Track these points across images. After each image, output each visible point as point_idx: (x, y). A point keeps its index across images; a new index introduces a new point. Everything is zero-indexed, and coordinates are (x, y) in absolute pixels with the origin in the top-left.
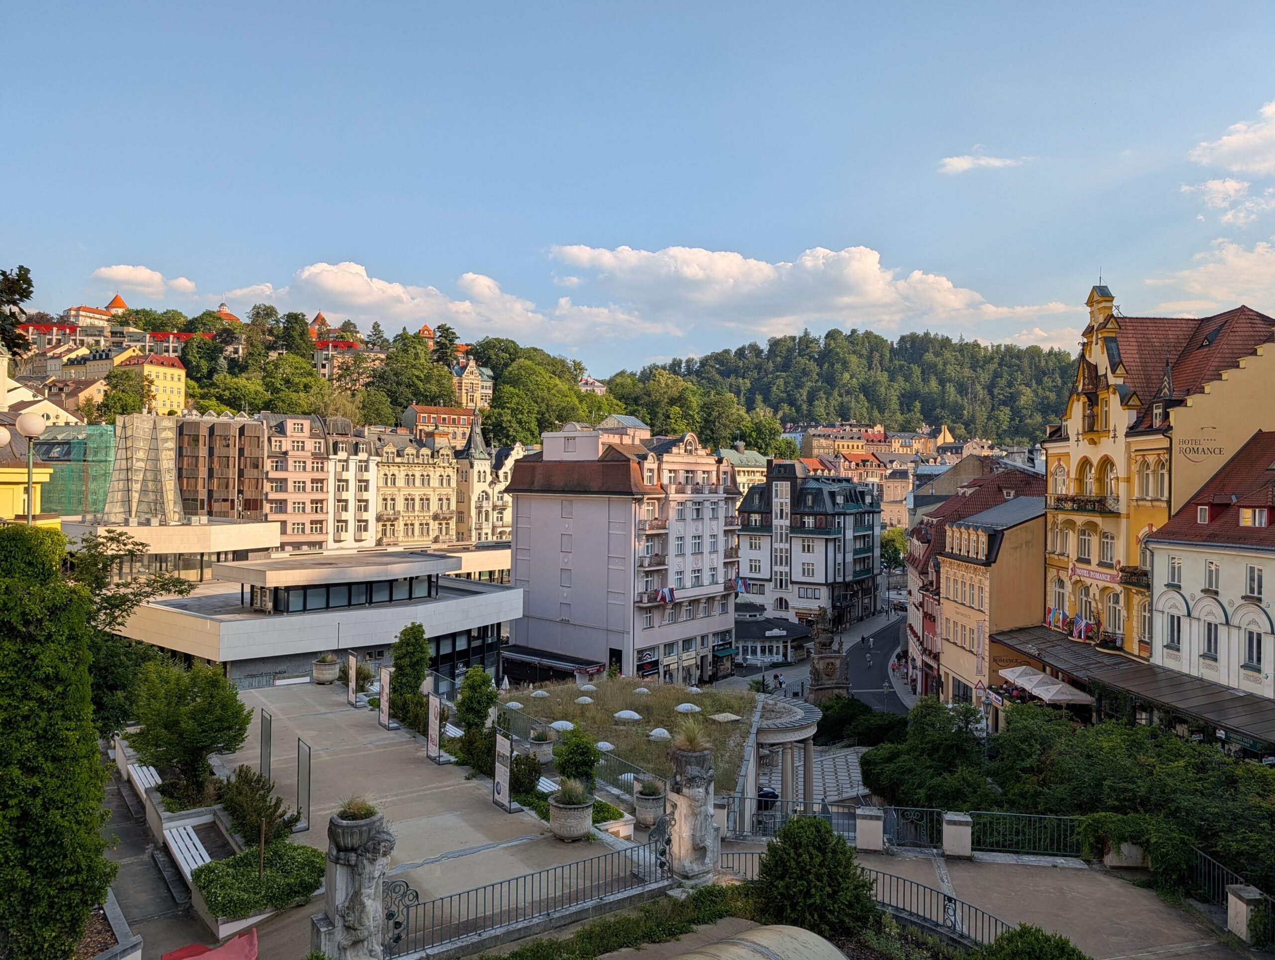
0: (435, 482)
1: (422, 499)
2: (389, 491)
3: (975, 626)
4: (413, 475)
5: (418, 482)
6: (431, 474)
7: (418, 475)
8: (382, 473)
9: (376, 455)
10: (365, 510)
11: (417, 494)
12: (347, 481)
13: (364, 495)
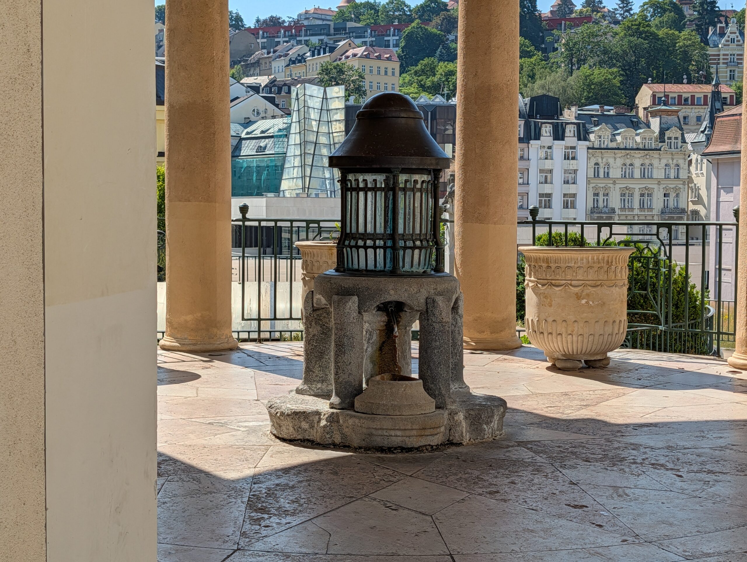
0: (658, 174)
1: (642, 195)
2: (601, 183)
4: (631, 165)
5: (637, 174)
6: (655, 162)
7: (637, 163)
8: (593, 161)
9: (586, 139)
10: (573, 207)
11: (637, 187)
12: (551, 171)
13: (571, 189)
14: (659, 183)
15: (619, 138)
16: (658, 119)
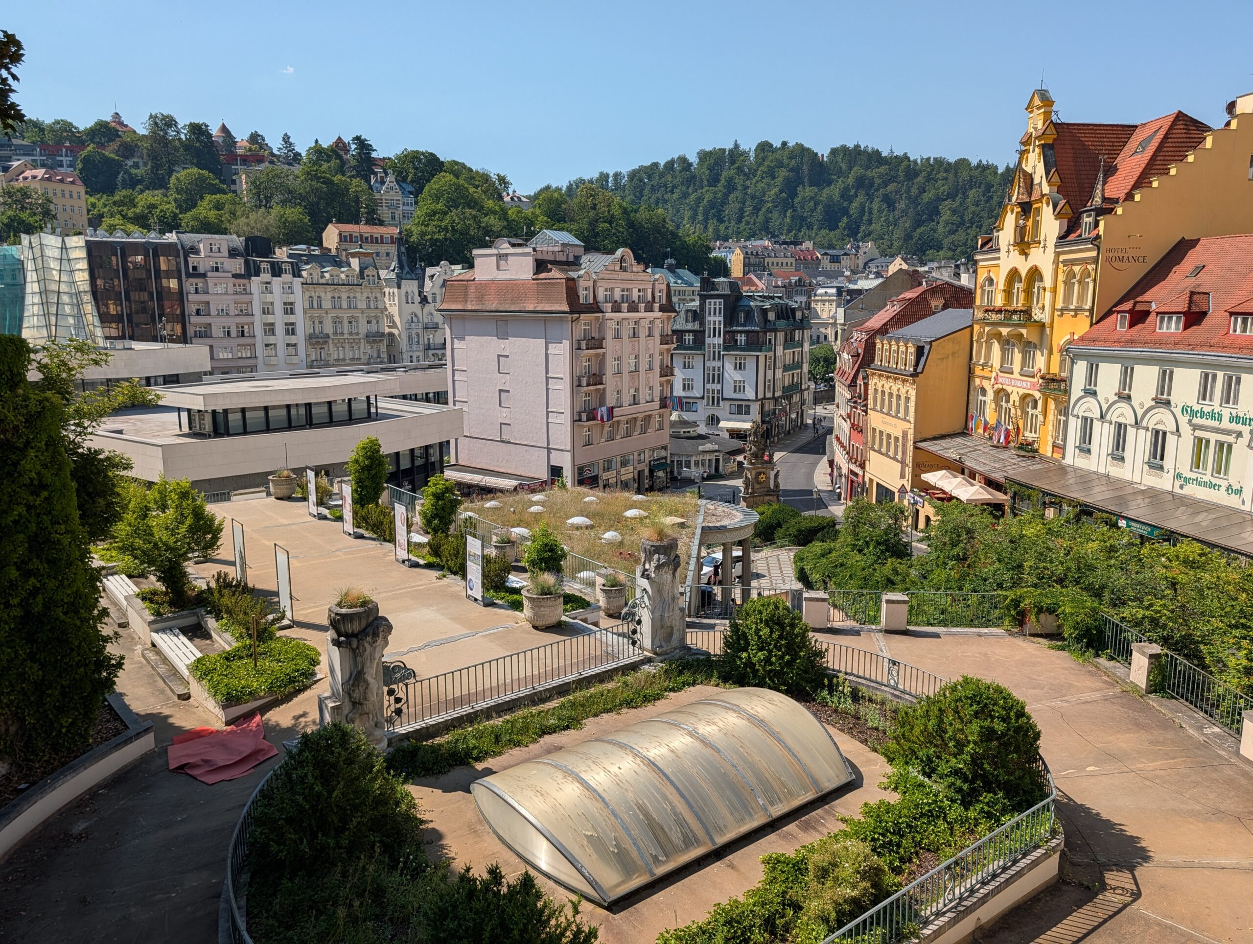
0: (362, 305)
1: (350, 322)
2: (316, 313)
3: (900, 435)
4: (339, 297)
5: (345, 305)
6: (358, 295)
7: (344, 296)
8: (307, 295)
9: (300, 276)
10: (293, 333)
11: (345, 316)
12: (272, 303)
13: (291, 319)
14: (362, 313)
15: (327, 275)
16: (357, 260)
